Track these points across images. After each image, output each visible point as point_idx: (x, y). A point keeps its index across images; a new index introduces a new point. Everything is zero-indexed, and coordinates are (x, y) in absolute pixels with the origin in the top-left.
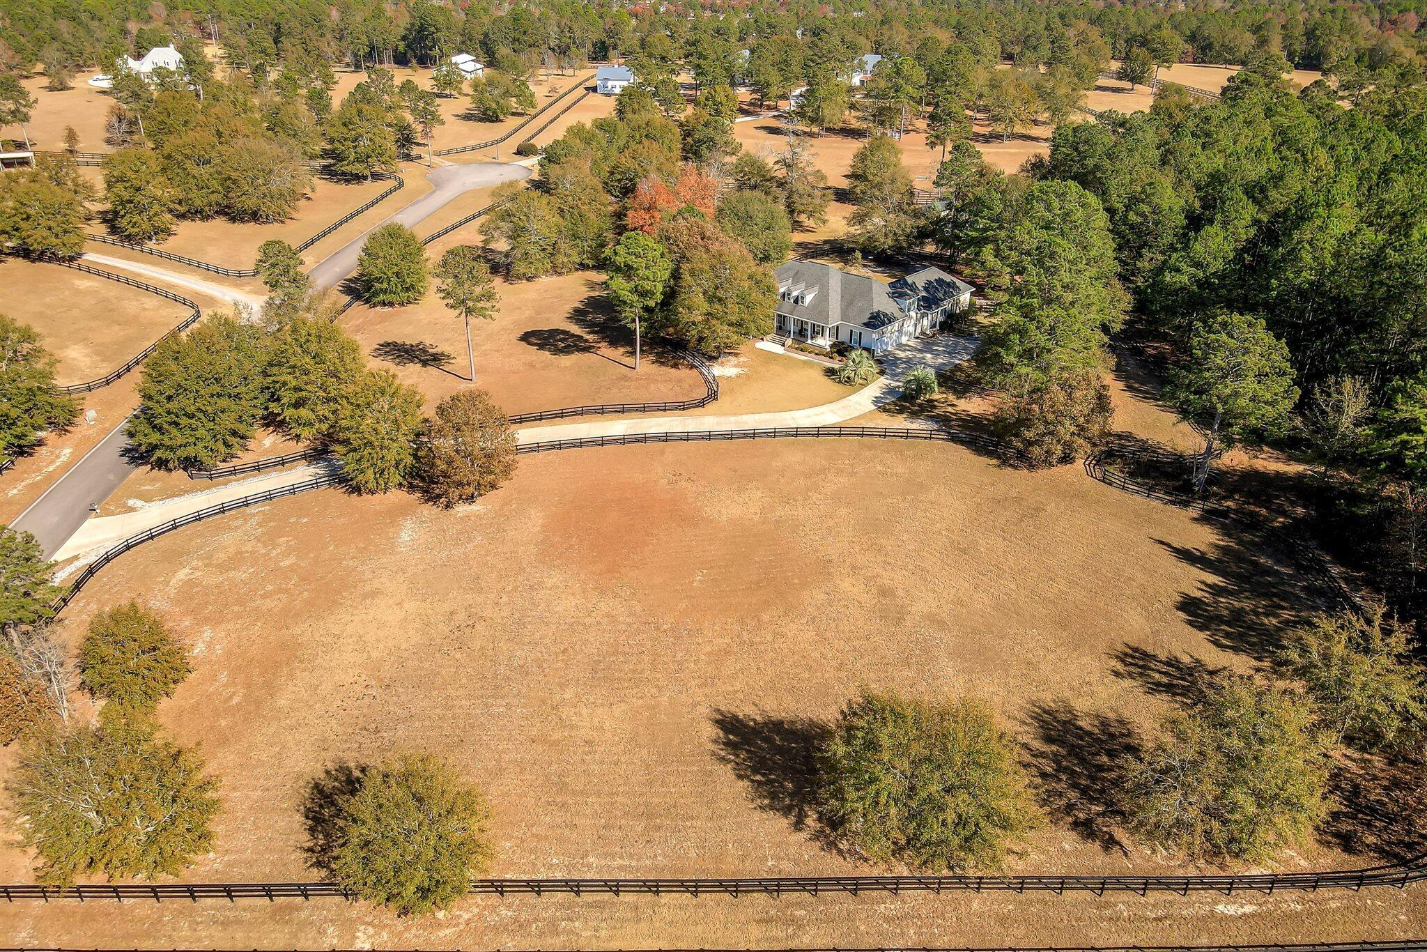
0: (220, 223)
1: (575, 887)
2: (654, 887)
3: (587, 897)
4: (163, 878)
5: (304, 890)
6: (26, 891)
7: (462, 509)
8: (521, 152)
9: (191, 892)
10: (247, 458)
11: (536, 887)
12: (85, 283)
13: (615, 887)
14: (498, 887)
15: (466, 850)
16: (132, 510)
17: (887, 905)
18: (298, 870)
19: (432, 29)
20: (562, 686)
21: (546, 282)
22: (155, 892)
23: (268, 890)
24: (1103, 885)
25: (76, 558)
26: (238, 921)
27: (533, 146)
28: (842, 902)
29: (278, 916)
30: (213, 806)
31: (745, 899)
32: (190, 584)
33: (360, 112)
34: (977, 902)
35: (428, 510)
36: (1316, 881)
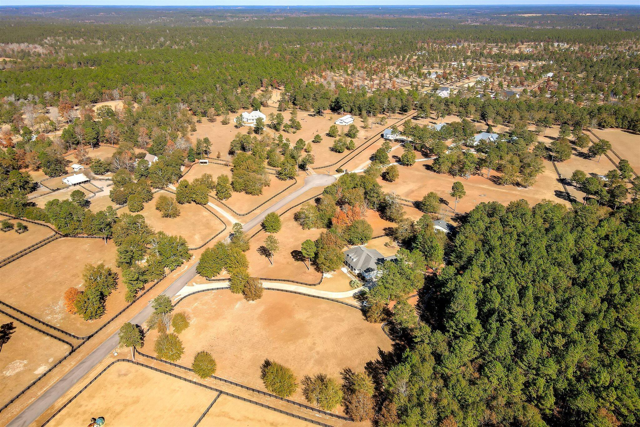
0: (243, 193)
1: (226, 381)
2: (237, 385)
3: (227, 383)
4: (172, 362)
5: (190, 370)
6: (154, 358)
7: (251, 302)
8: (338, 171)
9: (175, 365)
10: (219, 277)
11: (220, 379)
12: (206, 213)
13: (231, 383)
14: (215, 378)
15: (213, 370)
16: (193, 285)
17: (268, 398)
18: (190, 367)
19: (341, 103)
20: (245, 347)
21: (313, 230)
22: (171, 364)
23: (185, 368)
24: (306, 407)
25: (180, 295)
26: (180, 372)
27: (341, 170)
28: (262, 395)
29: (185, 372)
30: (183, 352)
31: (249, 391)
32: (196, 307)
33: (288, 161)
34: (281, 402)
35: (245, 300)
36: (339, 417)
